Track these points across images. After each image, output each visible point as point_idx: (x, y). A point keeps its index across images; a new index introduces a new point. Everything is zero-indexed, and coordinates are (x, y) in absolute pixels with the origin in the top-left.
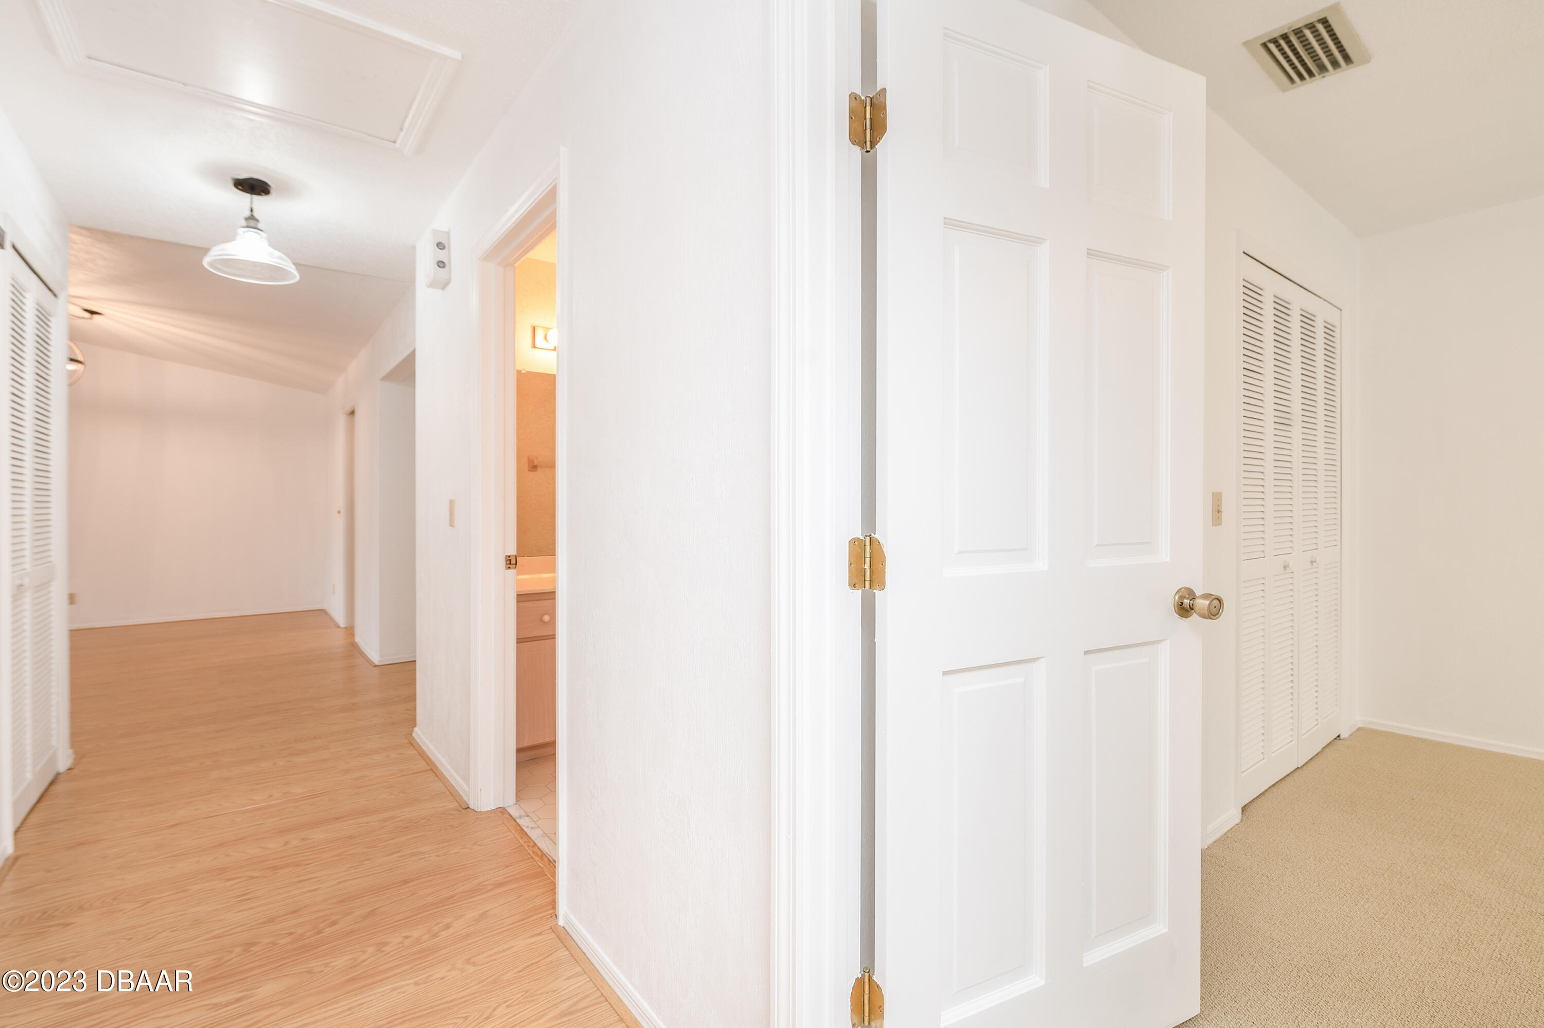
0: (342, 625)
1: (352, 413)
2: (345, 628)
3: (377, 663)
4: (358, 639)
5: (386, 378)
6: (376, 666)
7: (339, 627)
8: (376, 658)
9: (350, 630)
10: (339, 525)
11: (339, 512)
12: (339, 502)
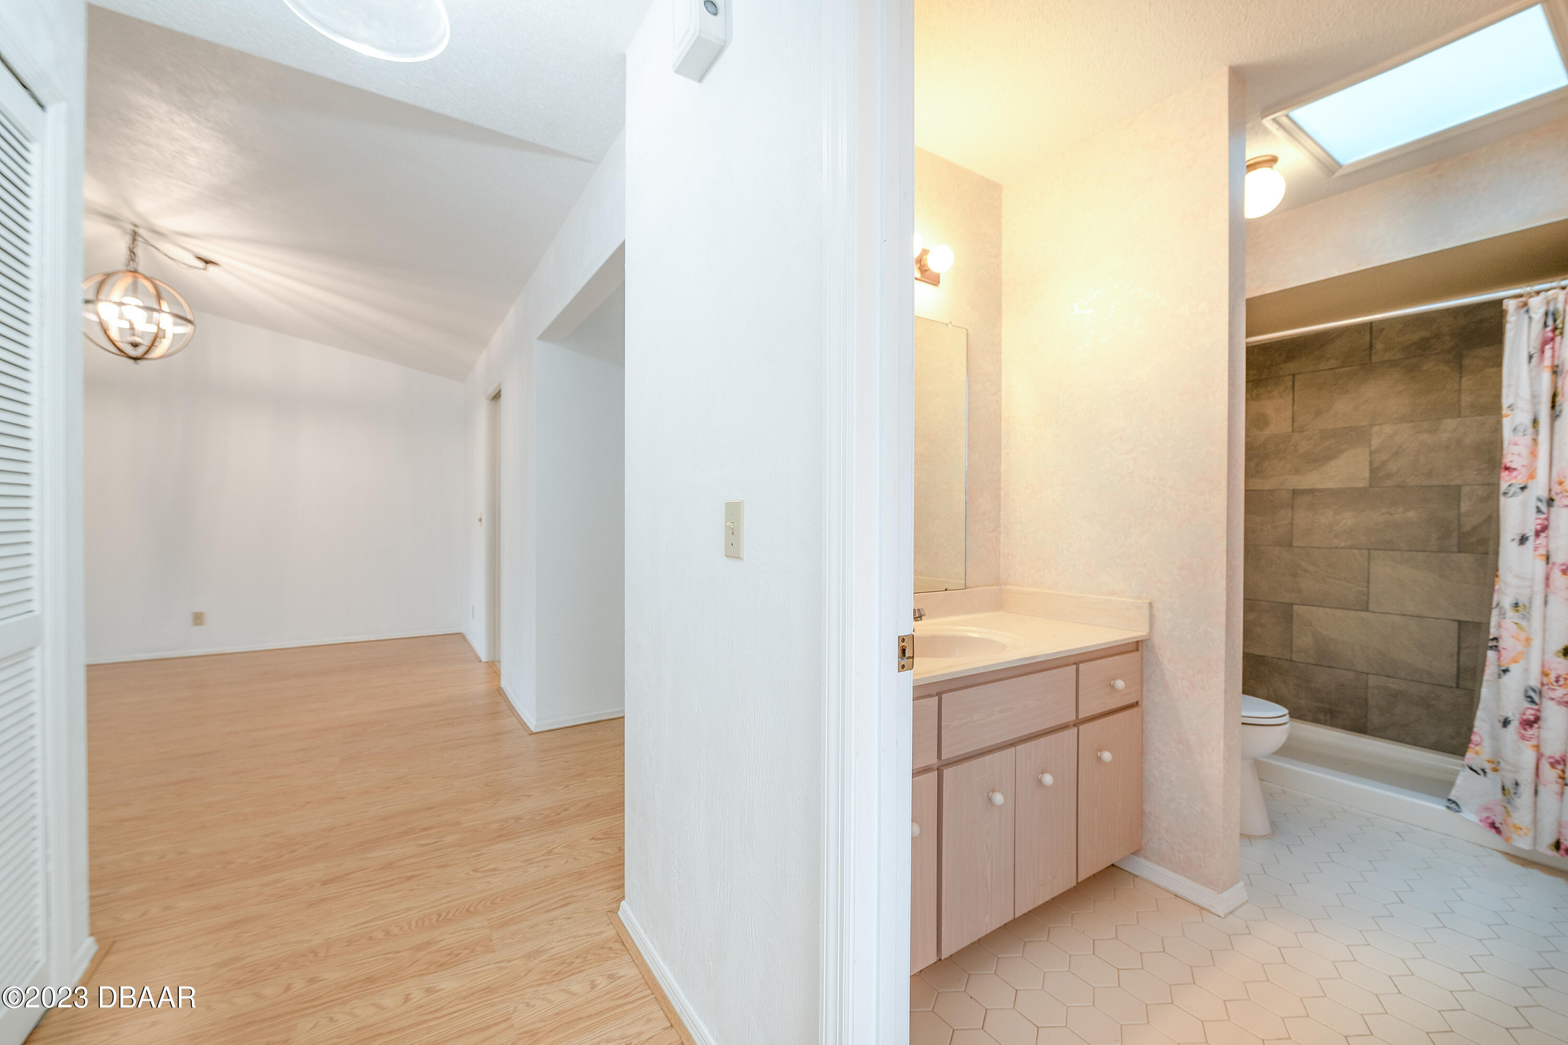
0: (484, 658)
1: (497, 396)
2: (487, 662)
3: (533, 730)
4: (504, 684)
5: (548, 335)
6: (532, 734)
7: (481, 661)
8: (533, 724)
9: (493, 668)
10: (479, 536)
11: (480, 520)
12: (480, 507)
